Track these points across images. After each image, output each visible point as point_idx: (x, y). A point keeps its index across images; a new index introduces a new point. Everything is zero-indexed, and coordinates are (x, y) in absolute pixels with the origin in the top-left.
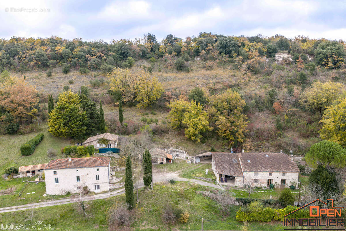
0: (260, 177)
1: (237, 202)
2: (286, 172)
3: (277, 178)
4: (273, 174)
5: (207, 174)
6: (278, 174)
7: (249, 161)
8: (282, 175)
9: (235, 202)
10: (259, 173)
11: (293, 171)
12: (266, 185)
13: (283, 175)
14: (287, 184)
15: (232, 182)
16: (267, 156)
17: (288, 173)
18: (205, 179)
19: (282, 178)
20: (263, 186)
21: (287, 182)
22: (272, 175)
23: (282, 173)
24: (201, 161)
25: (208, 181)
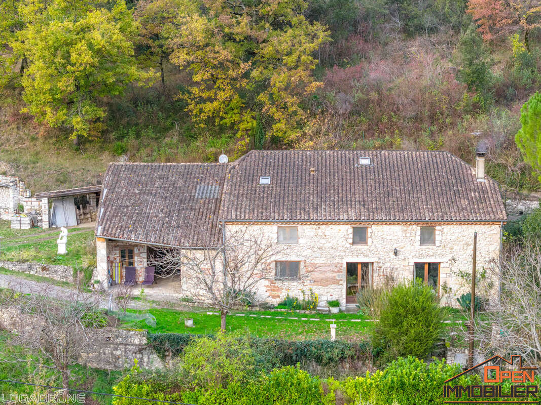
0: (308, 252)
1: (155, 357)
2: (440, 223)
3: (396, 253)
4: (375, 231)
5: (62, 250)
6: (400, 234)
7: (265, 181)
8: (418, 238)
9: (146, 359)
10: (300, 228)
11: (472, 217)
12: (339, 292)
13: (422, 242)
14: (445, 288)
15: (168, 282)
16: (365, 161)
17: (447, 228)
18: (44, 269)
19: (421, 256)
20: (324, 298)
21: (443, 276)
22: (369, 240)
23: (416, 229)
24: (79, 221)
25: (57, 278)
